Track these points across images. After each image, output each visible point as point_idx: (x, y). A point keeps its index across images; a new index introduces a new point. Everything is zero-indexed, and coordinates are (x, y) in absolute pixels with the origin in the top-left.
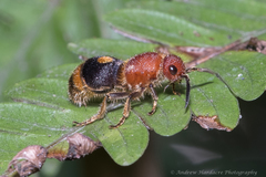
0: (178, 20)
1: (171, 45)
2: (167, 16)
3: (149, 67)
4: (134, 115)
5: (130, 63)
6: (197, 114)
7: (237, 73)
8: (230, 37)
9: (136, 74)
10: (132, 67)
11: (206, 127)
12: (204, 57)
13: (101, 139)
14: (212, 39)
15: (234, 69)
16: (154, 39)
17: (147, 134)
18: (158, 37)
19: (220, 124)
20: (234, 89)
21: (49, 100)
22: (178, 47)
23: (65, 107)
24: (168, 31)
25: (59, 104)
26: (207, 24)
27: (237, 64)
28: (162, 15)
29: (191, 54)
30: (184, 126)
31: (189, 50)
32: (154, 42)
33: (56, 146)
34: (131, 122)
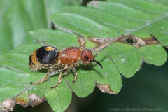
0: (90, 21)
1: (86, 36)
2: (84, 18)
3: (74, 56)
4: (64, 81)
5: (63, 52)
6: (98, 83)
7: (121, 58)
8: (118, 32)
9: (66, 59)
10: (64, 55)
11: (103, 91)
12: (104, 44)
13: (46, 95)
14: (108, 33)
15: (120, 56)
16: (76, 32)
17: (71, 95)
18: (78, 31)
19: (111, 90)
20: (119, 69)
21: (18, 67)
22: (89, 38)
23: (26, 72)
24: (84, 27)
25: (23, 70)
26: (106, 23)
27: (122, 52)
28: (81, 17)
29: (96, 42)
30: (91, 91)
31: (95, 40)
32: (76, 34)
33: (21, 96)
34: (63, 86)
